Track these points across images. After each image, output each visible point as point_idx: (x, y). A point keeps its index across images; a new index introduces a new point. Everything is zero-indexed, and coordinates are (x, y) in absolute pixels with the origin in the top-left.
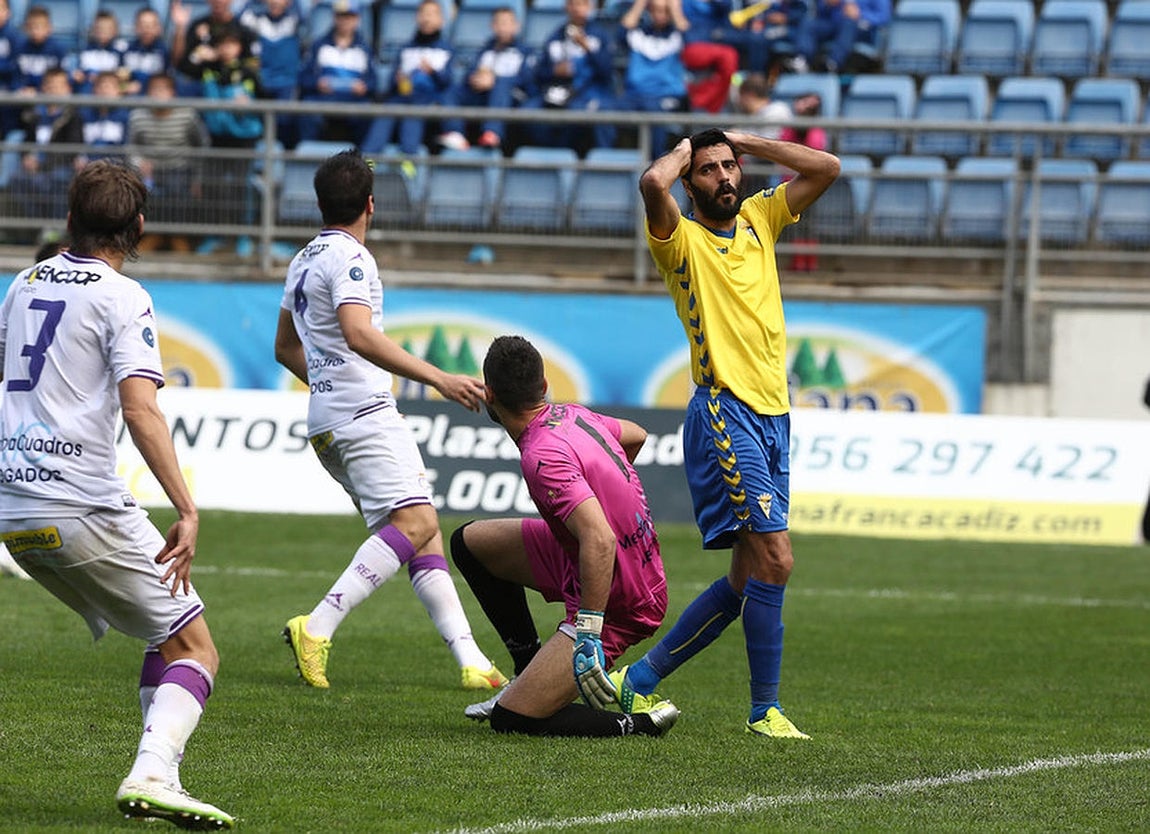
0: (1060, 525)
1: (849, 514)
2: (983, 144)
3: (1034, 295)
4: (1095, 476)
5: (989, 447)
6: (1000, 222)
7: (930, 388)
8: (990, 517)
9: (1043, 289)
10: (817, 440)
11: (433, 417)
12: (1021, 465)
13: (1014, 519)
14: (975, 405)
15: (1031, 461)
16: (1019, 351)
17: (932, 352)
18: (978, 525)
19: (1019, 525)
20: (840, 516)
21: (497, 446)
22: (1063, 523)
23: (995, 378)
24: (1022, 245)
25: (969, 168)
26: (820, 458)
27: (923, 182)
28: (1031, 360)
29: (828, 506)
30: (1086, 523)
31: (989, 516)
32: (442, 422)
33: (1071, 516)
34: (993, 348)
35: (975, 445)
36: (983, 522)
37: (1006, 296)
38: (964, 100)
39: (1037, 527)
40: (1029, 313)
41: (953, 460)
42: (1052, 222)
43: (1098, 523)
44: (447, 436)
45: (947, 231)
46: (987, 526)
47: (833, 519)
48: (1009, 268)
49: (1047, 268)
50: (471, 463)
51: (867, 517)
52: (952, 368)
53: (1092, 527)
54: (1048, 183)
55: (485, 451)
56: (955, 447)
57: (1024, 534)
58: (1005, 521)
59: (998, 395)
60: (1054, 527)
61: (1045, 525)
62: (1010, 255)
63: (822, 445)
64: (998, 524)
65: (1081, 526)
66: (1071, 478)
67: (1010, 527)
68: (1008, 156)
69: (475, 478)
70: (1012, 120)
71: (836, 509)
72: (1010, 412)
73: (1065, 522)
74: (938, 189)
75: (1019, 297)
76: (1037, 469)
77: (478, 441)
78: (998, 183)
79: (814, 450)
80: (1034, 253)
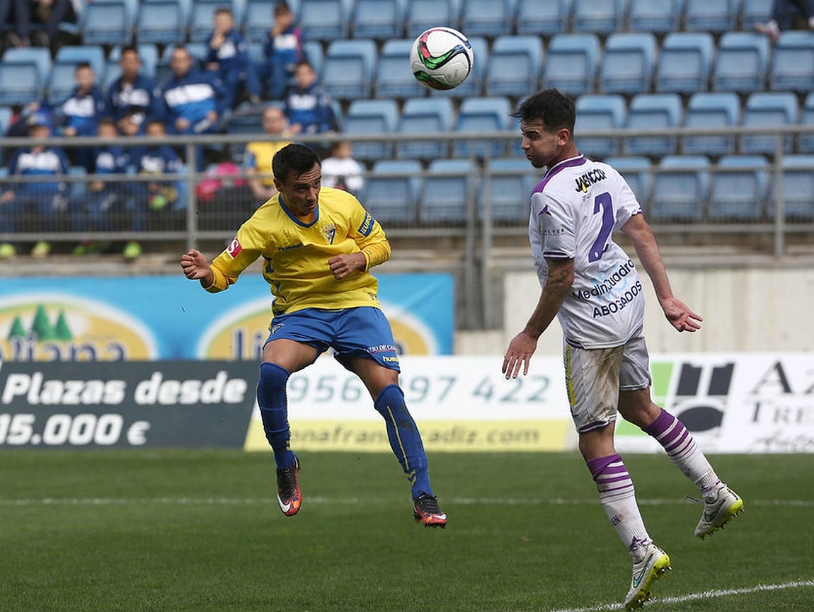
0: (507, 437)
1: (347, 435)
2: (449, 149)
3: (489, 264)
4: (534, 399)
5: (452, 380)
6: (463, 208)
7: (413, 336)
8: (455, 434)
9: (496, 258)
10: (322, 379)
11: (31, 375)
12: (477, 393)
13: (473, 434)
14: (448, 348)
15: (485, 390)
16: (480, 305)
17: (414, 308)
18: (446, 440)
19: (477, 438)
20: (341, 437)
21: (80, 394)
22: (508, 436)
23: (464, 327)
24: (479, 224)
25: (439, 168)
26: (324, 393)
27: (405, 179)
28: (489, 312)
29: (331, 429)
30: (527, 434)
31: (454, 432)
32: (38, 378)
33: (515, 430)
34: (461, 304)
35: (442, 378)
36: (449, 437)
37: (469, 265)
38: (435, 116)
39: (490, 439)
40: (487, 277)
41: (425, 391)
42: (502, 206)
43: (536, 435)
44: (42, 389)
45: (425, 216)
46: (452, 441)
47: (336, 439)
48: (470, 242)
49: (498, 241)
50: (60, 408)
51: (362, 437)
52: (430, 321)
53: (532, 437)
54: (498, 177)
55: (70, 399)
56: (426, 380)
57: (481, 445)
58: (466, 437)
59: (467, 340)
60: (503, 440)
61: (497, 438)
62: (470, 233)
63: (327, 383)
64: (460, 439)
65: (523, 438)
66: (516, 401)
67: (470, 441)
68: (464, 157)
69: (64, 420)
70: (471, 129)
71: (337, 432)
72: (475, 352)
73: (511, 435)
74: (416, 184)
75: (478, 264)
76: (489, 395)
77: (65, 391)
78: (461, 178)
79: (320, 387)
80: (488, 231)
